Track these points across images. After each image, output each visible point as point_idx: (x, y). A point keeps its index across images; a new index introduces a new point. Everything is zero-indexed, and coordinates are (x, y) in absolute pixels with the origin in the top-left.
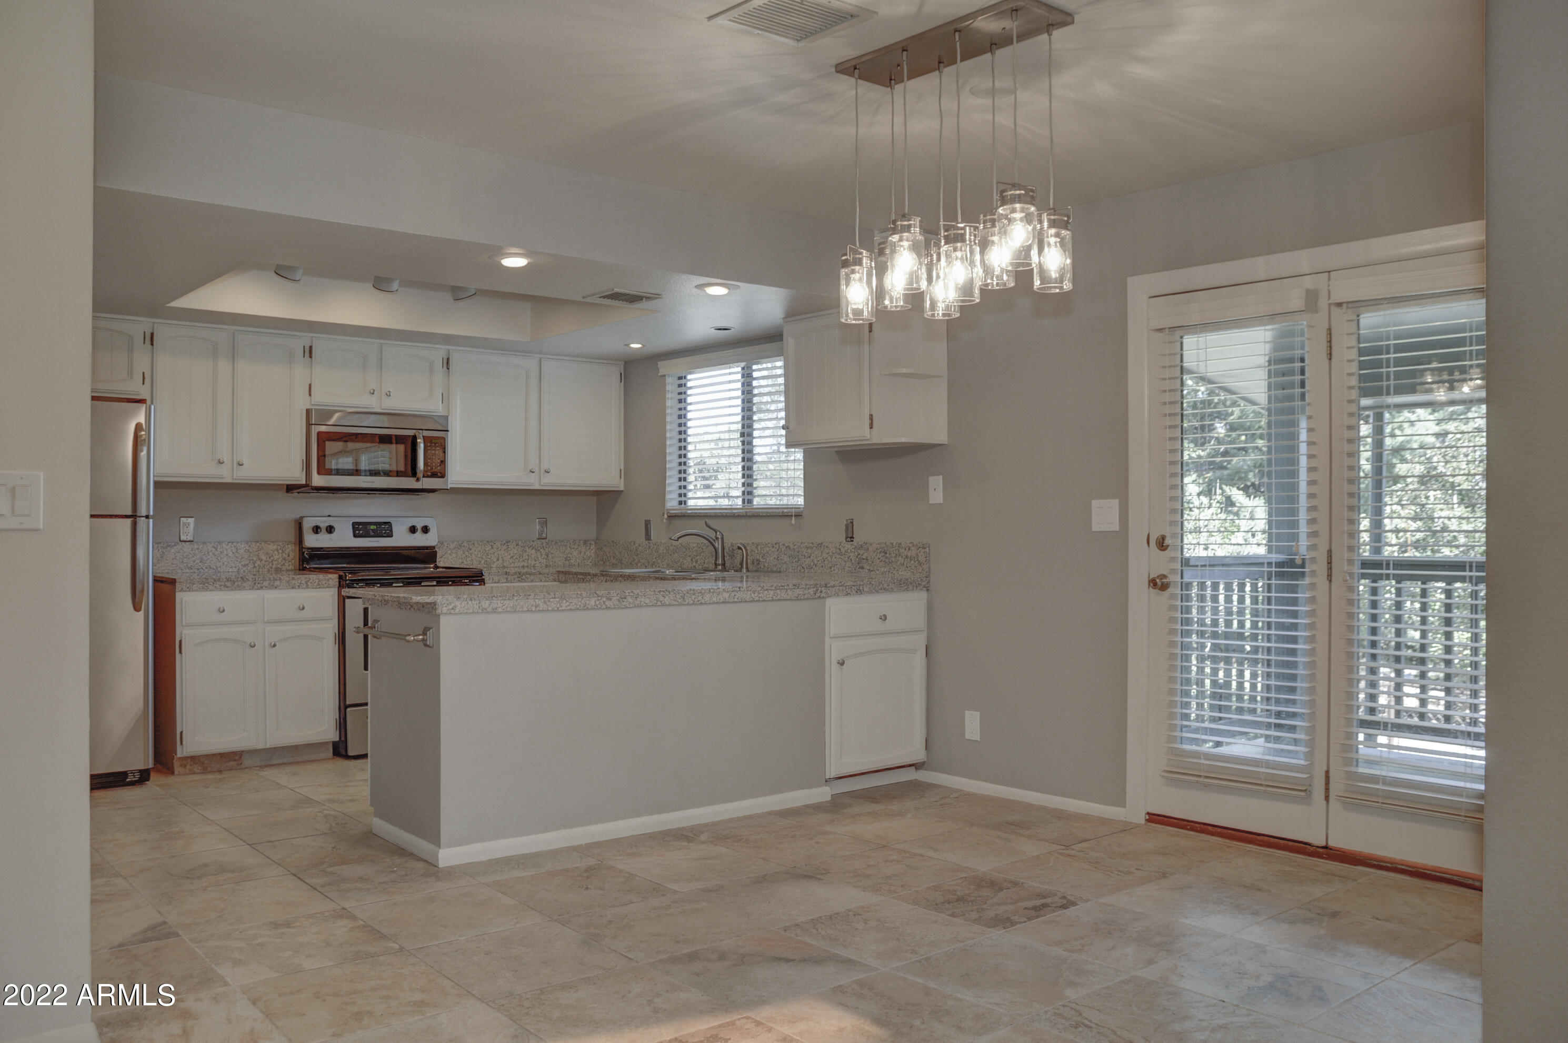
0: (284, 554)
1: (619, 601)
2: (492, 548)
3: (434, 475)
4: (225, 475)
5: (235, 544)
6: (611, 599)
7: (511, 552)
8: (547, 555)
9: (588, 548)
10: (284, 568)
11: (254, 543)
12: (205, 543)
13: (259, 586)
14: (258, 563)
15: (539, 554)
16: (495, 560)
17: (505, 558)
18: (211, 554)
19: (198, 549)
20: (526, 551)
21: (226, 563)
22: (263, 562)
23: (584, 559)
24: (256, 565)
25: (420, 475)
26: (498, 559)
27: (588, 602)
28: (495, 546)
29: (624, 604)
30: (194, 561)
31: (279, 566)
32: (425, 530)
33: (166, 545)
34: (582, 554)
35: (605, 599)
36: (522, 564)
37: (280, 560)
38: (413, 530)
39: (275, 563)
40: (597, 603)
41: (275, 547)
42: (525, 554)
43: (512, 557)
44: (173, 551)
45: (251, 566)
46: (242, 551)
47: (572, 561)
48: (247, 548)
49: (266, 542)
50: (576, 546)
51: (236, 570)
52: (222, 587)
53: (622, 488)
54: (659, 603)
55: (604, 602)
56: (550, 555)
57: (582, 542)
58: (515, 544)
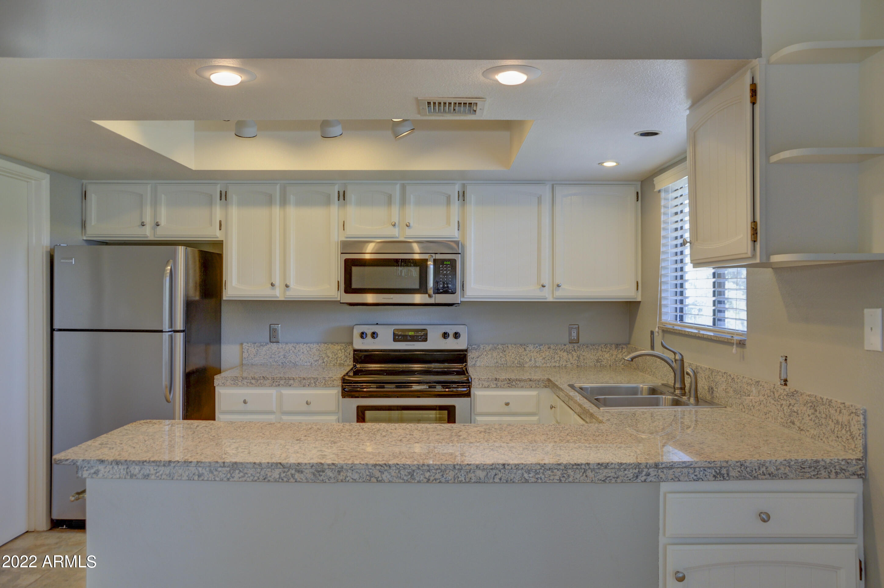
0: (346, 353)
1: (314, 474)
2: (525, 350)
3: (446, 292)
4: (278, 294)
5: (309, 345)
6: (302, 472)
7: (543, 354)
8: (579, 357)
9: (619, 351)
10: (346, 364)
11: (323, 345)
12: (287, 343)
13: (277, 383)
14: (326, 359)
15: (570, 356)
16: (528, 360)
17: (537, 360)
18: (291, 352)
19: (282, 348)
20: (557, 354)
21: (302, 359)
22: (330, 358)
23: (616, 361)
24: (325, 361)
25: (431, 291)
26: (531, 360)
27: (269, 474)
28: (528, 349)
29: (321, 478)
30: (279, 357)
31: (342, 362)
32: (457, 335)
33: (259, 345)
34: (614, 357)
35: (293, 472)
36: (554, 364)
37: (343, 357)
38: (445, 335)
39: (339, 359)
40: (283, 475)
41: (339, 348)
42: (556, 356)
43: (544, 358)
44: (264, 349)
45: (320, 361)
46: (315, 350)
47: (603, 363)
48: (319, 348)
49: (332, 343)
50: (607, 350)
51: (309, 364)
52: (248, 384)
53: (639, 299)
54: (373, 480)
55: (292, 475)
56: (582, 357)
57: (613, 346)
58: (547, 346)
